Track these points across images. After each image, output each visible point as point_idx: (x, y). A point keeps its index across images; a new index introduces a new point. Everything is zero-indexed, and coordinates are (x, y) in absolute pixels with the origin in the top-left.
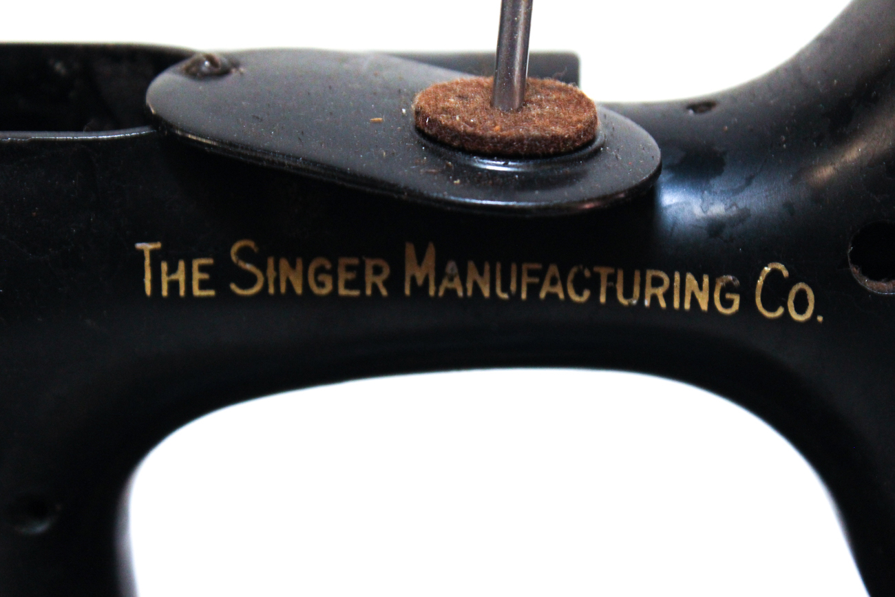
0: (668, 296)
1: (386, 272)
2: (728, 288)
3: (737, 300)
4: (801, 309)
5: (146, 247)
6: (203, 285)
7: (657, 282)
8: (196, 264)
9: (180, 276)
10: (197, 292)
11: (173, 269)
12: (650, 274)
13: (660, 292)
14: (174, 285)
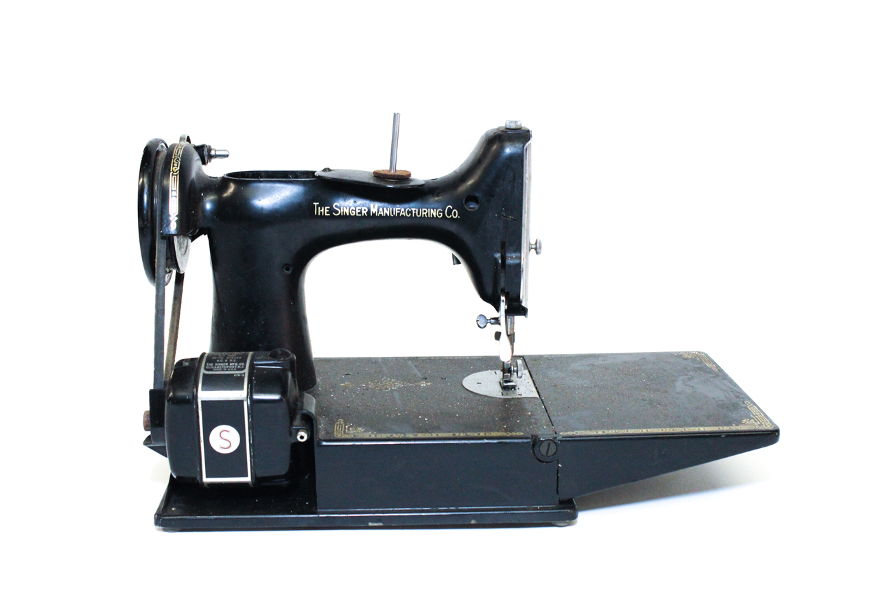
0: (427, 214)
1: (367, 211)
2: (440, 212)
3: (441, 214)
4: (455, 215)
5: (316, 204)
6: (327, 213)
7: (425, 211)
8: (326, 208)
9: (322, 210)
10: (326, 214)
11: (321, 209)
12: (423, 209)
13: (425, 213)
14: (321, 212)
